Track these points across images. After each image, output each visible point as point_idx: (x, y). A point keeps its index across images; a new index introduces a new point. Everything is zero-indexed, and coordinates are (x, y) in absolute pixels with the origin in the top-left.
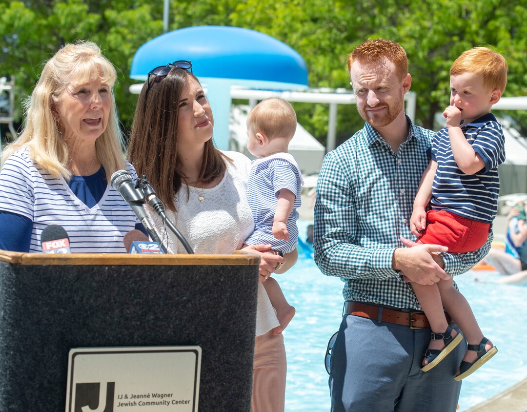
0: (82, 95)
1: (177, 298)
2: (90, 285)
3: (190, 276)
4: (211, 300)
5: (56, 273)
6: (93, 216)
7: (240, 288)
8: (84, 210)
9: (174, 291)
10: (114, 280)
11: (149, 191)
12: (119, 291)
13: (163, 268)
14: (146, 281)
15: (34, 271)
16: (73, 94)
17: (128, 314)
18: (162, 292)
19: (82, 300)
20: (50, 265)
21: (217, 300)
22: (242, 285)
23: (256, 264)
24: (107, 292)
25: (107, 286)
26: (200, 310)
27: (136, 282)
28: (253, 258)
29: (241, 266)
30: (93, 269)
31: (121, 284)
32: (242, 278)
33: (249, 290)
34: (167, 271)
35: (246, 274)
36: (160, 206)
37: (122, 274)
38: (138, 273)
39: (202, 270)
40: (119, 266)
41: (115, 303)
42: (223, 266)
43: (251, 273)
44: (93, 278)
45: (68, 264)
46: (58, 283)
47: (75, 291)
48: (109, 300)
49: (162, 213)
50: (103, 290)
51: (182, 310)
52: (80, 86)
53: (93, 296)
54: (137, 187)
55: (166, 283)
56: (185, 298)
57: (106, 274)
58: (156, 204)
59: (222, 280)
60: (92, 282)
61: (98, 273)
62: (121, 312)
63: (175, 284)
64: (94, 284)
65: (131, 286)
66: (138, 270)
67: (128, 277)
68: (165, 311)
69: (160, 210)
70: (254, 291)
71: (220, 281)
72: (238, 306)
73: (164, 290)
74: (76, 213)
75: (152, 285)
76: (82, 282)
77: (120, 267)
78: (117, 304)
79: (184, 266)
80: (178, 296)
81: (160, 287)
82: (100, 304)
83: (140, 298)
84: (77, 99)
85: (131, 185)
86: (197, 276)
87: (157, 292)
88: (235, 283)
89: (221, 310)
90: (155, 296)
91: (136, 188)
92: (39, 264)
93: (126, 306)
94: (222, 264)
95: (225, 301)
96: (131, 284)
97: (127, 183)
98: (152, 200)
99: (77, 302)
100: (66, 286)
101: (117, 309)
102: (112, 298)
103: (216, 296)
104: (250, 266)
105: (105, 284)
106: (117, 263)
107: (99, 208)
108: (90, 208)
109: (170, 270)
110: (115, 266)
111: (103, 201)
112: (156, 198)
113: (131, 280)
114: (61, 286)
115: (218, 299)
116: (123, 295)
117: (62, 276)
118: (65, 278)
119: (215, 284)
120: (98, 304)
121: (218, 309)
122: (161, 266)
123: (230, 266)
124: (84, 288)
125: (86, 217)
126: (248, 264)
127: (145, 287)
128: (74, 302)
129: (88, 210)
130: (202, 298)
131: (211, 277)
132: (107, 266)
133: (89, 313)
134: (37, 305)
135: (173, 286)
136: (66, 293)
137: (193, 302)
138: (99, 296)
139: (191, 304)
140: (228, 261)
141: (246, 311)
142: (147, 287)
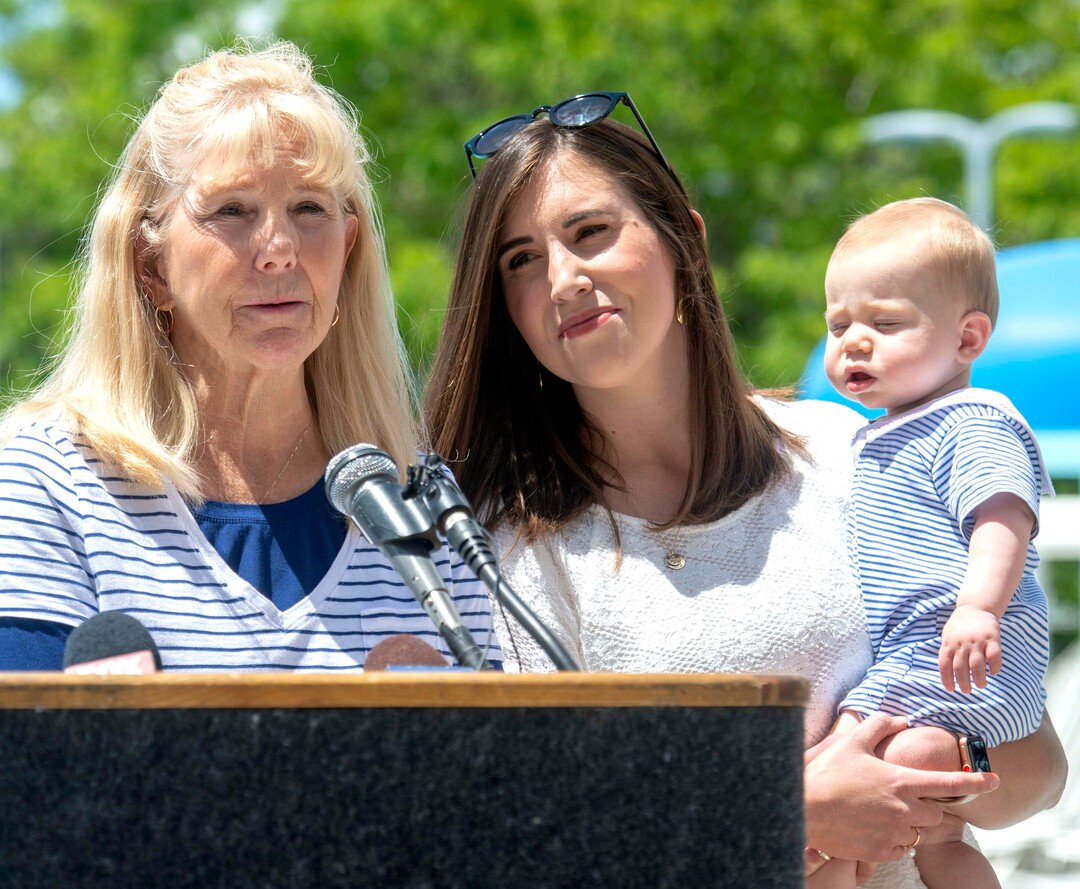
0: (232, 220)
1: (509, 822)
2: (201, 776)
3: (553, 744)
4: (632, 828)
5: (81, 735)
6: (293, 636)
7: (735, 784)
8: (261, 614)
9: (498, 797)
10: (284, 759)
11: (446, 502)
12: (302, 796)
13: (454, 716)
14: (397, 764)
15: (7, 730)
16: (201, 220)
17: (338, 874)
18: (456, 800)
19: (176, 828)
20: (58, 711)
21: (652, 829)
22: (742, 774)
23: (787, 703)
24: (260, 801)
25: (260, 781)
26: (596, 863)
27: (360, 767)
28: (774, 682)
29: (734, 710)
30: (209, 723)
31: (309, 773)
32: (740, 752)
33: (768, 794)
34: (470, 729)
35: (755, 737)
36: (480, 545)
37: (310, 739)
38: (368, 734)
39: (594, 724)
40: (299, 710)
41: (292, 837)
42: (667, 709)
43: (773, 734)
44: (209, 752)
45: (119, 704)
46: (91, 771)
47: (152, 799)
48: (269, 828)
49: (488, 568)
50: (247, 795)
51: (531, 862)
52: (221, 190)
53: (215, 814)
54: (412, 492)
55: (467, 770)
56: (537, 821)
57: (255, 740)
58: (466, 541)
59: (667, 757)
60: (208, 767)
61: (226, 735)
62: (316, 867)
63: (502, 772)
64: (216, 774)
65: (344, 780)
66: (367, 725)
67: (334, 747)
68: (469, 868)
69: (482, 559)
70: (788, 796)
71: (661, 762)
72: (730, 850)
73: (463, 793)
74: (233, 626)
75: (418, 777)
76: (172, 767)
77: (301, 716)
78: (299, 841)
79: (530, 711)
80: (514, 812)
81: (446, 783)
82: (239, 843)
83: (378, 822)
84: (214, 234)
85: (390, 490)
86: (576, 744)
87: (437, 801)
88: (716, 770)
89: (672, 863)
90: (433, 815)
91: (406, 496)
92: (23, 705)
93: (330, 848)
94: (663, 703)
95: (684, 830)
96: (345, 773)
97: (377, 483)
98: (453, 529)
99: (158, 836)
100: (119, 780)
101: (301, 857)
102: (281, 821)
103: (649, 814)
104: (766, 710)
105: (255, 775)
106: (293, 702)
107: (313, 611)
108: (283, 608)
109: (481, 725)
110: (286, 710)
111: (328, 585)
112: (469, 523)
113: (345, 759)
114: (101, 781)
115: (657, 825)
116: (316, 810)
117: (103, 745)
118: (113, 755)
119: (643, 772)
120: (231, 843)
121: (659, 859)
122: (445, 711)
123: (696, 709)
124: (180, 788)
125: (266, 640)
126: (759, 702)
127: (393, 782)
128: (148, 836)
129: (274, 616)
130: (599, 822)
131: (630, 748)
132: (256, 710)
133: (201, 871)
134: (22, 845)
135: (495, 781)
136: (120, 802)
137: (567, 835)
138: (235, 815)
139: (563, 841)
140: (683, 692)
141: (763, 865)
142: (403, 785)
